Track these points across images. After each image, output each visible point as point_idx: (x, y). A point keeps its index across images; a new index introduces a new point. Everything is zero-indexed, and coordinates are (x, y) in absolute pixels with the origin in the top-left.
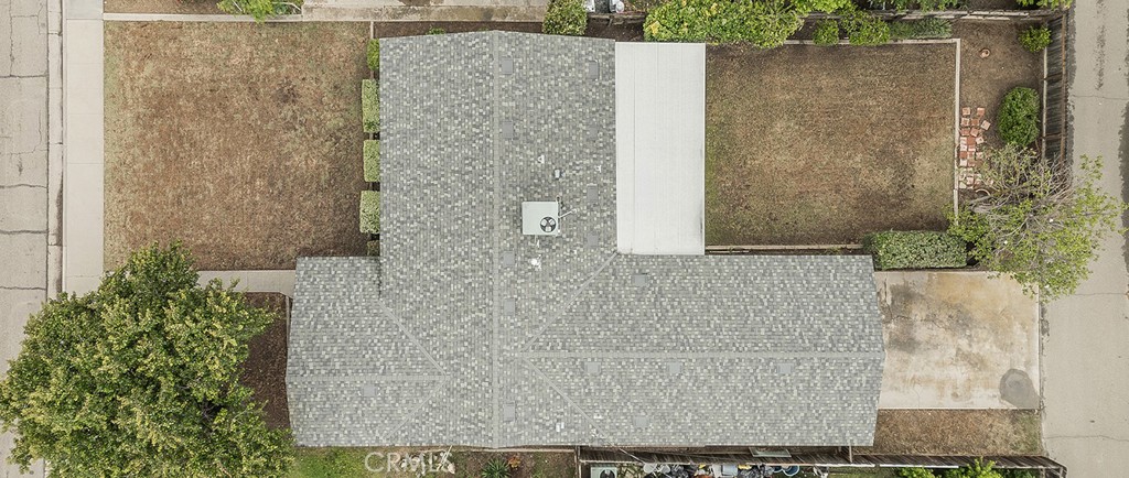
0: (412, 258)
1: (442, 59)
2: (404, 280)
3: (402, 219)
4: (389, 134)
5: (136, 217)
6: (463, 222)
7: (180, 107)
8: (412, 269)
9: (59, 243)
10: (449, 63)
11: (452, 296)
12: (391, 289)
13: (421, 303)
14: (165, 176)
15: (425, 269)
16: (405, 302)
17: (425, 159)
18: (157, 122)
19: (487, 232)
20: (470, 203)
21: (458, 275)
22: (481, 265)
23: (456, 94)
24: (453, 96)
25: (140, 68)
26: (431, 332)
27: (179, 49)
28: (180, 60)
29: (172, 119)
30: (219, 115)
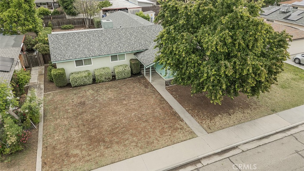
0: (131, 44)
1: (59, 45)
2: (139, 44)
3: (120, 47)
4: (90, 54)
5: (162, 132)
6: (114, 35)
7: (96, 134)
8: (135, 43)
9: (198, 161)
10: (61, 43)
11: (138, 34)
12: (144, 47)
13: (144, 40)
14: (136, 129)
15: (133, 40)
16: (146, 43)
17: (97, 45)
18: (107, 139)
19: (115, 30)
20: (108, 34)
21: (131, 34)
22: (126, 30)
23: (72, 41)
24: (73, 41)
25: (75, 156)
26: (151, 37)
27: (60, 144)
28: (68, 141)
29: (103, 135)
30: (97, 120)
